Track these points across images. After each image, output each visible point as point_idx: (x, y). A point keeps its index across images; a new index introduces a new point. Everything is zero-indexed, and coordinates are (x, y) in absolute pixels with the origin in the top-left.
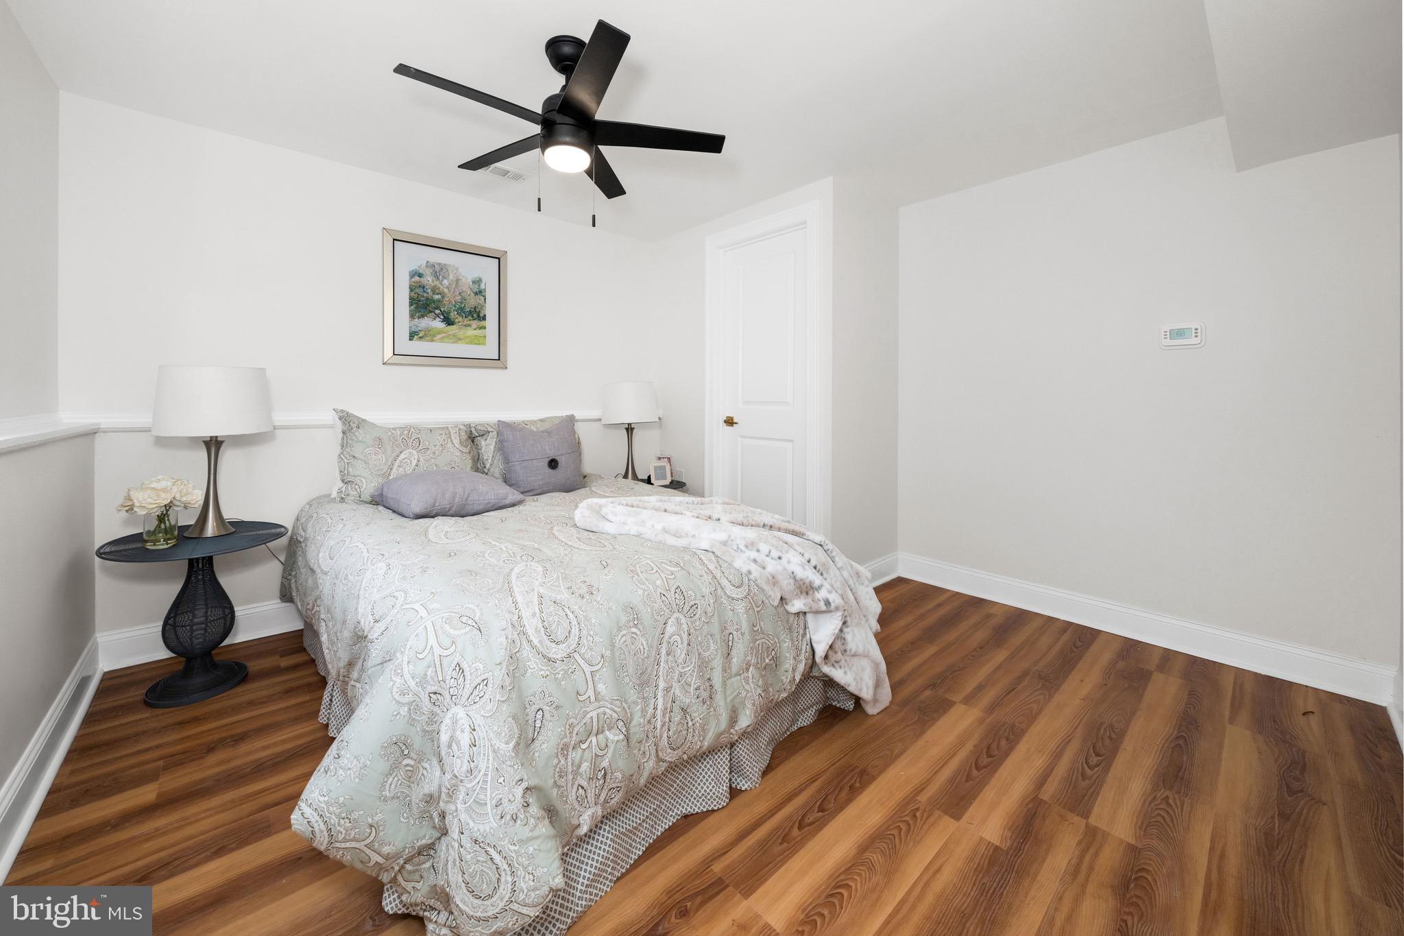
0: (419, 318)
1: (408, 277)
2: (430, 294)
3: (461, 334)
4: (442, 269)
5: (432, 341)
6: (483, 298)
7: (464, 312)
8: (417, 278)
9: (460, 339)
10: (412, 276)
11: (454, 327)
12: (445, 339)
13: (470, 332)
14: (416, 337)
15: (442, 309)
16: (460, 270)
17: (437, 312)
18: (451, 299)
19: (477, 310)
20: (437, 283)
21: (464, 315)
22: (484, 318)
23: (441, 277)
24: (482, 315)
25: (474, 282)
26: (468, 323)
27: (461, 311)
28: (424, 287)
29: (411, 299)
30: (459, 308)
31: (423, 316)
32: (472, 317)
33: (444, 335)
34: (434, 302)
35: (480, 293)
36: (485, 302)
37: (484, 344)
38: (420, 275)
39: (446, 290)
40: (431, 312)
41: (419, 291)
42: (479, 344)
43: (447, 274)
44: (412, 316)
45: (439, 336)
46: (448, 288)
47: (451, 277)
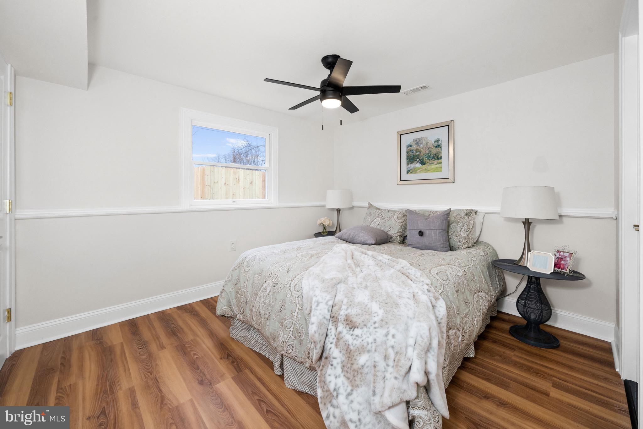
0: (410, 164)
1: (406, 148)
2: (415, 153)
3: (429, 168)
4: (420, 140)
5: (416, 173)
6: (440, 148)
7: (430, 158)
8: (410, 147)
9: (428, 171)
10: (407, 147)
11: (426, 165)
12: (422, 171)
13: (433, 166)
14: (409, 172)
15: (420, 158)
16: (428, 139)
17: (418, 160)
18: (424, 152)
19: (437, 155)
20: (418, 147)
21: (430, 159)
22: (441, 158)
23: (419, 144)
24: (439, 157)
25: (435, 142)
26: (432, 162)
27: (429, 157)
28: (412, 151)
29: (407, 157)
30: (428, 156)
31: (412, 163)
32: (434, 159)
33: (421, 170)
34: (416, 156)
35: (439, 146)
36: (441, 150)
37: (441, 171)
38: (411, 146)
39: (422, 149)
40: (415, 160)
41: (410, 153)
42: (438, 172)
43: (422, 142)
44: (408, 164)
45: (419, 171)
46: (422, 148)
47: (424, 143)
